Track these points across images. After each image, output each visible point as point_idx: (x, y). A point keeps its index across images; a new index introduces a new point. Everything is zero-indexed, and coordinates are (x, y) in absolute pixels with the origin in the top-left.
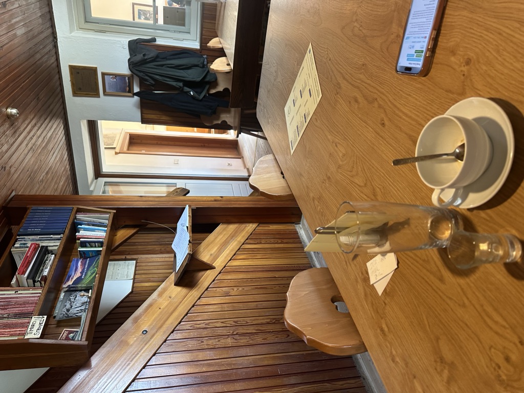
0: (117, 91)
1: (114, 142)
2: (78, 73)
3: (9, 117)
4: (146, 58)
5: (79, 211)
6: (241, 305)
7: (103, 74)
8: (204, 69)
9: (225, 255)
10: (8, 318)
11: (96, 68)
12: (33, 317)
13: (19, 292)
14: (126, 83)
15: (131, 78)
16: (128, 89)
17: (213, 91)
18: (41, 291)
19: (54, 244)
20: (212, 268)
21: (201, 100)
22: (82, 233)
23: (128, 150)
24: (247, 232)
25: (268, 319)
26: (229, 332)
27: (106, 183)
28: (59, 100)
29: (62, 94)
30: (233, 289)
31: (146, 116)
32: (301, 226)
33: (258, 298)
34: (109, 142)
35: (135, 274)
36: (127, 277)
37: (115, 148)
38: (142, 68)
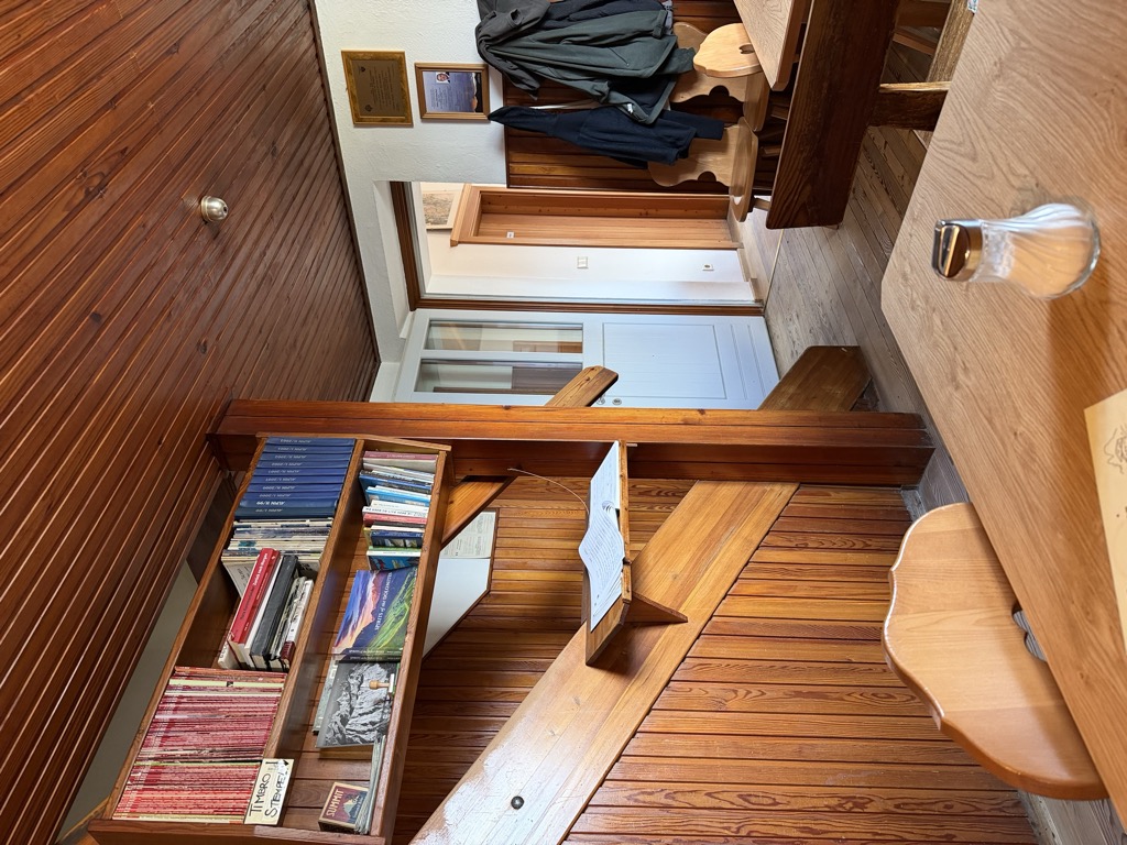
0: (451, 109)
1: (447, 216)
2: (363, 69)
3: (207, 220)
4: (518, 22)
5: (369, 447)
6: (757, 743)
7: (419, 69)
8: (665, 40)
9: (711, 581)
10: (211, 759)
11: (403, 53)
12: (265, 761)
13: (236, 684)
14: (471, 89)
15: (482, 75)
16: (476, 101)
17: (683, 97)
18: (282, 685)
19: (312, 546)
20: (677, 620)
21: (652, 126)
22: (375, 508)
23: (477, 233)
24: (767, 510)
25: (833, 796)
26: (728, 828)
27: (432, 324)
28: (324, 140)
29: (330, 121)
30: (735, 692)
31: (518, 168)
32: (918, 494)
33: (803, 724)
34: (438, 215)
35: (494, 548)
36: (478, 553)
37: (450, 230)
38: (509, 50)
